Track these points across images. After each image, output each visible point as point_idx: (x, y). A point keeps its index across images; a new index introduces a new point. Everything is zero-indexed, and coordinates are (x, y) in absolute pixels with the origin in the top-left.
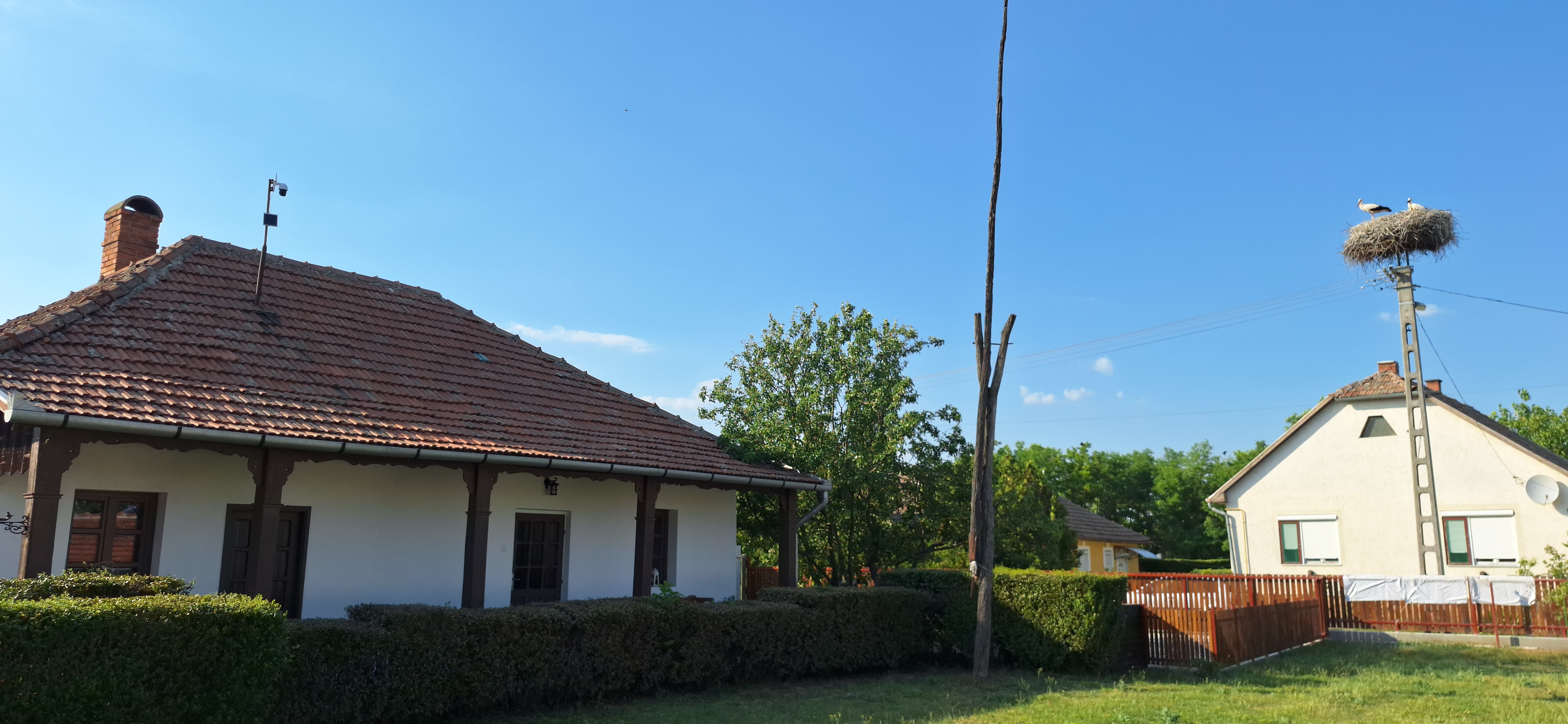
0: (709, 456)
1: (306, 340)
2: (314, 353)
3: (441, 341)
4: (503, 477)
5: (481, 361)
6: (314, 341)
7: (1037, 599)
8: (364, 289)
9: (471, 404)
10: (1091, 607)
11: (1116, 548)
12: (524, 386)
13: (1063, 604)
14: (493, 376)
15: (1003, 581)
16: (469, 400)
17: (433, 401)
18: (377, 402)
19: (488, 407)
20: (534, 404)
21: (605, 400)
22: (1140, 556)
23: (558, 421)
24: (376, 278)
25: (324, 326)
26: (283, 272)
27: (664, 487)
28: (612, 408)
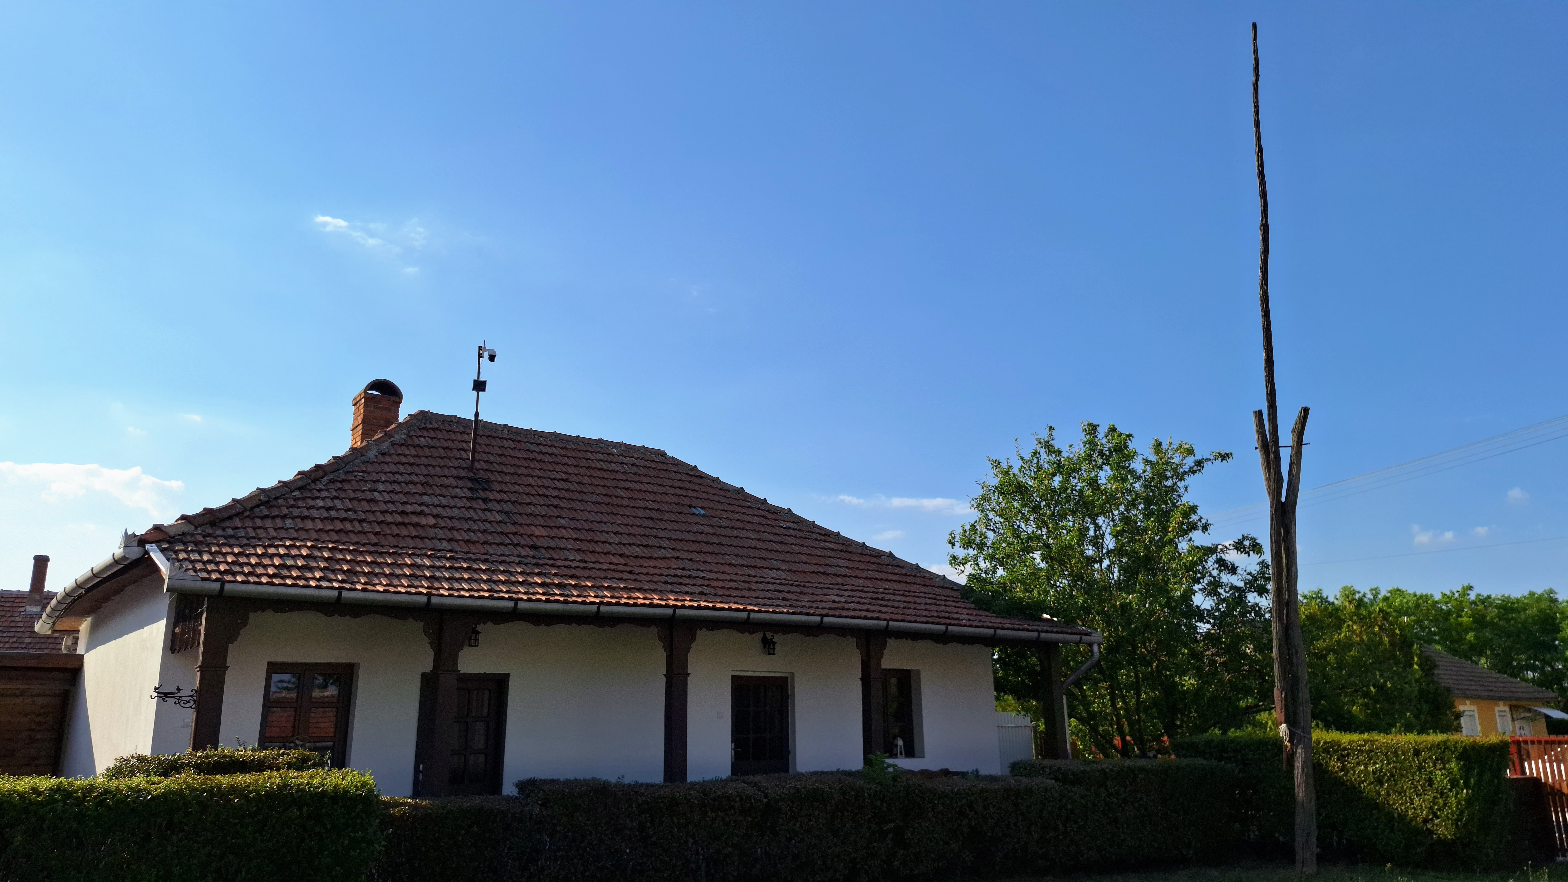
0: (948, 606)
1: (514, 503)
2: (520, 514)
3: (658, 498)
4: (702, 635)
5: (697, 515)
6: (522, 503)
7: (1381, 771)
8: (587, 451)
9: (677, 558)
10: (1458, 782)
11: (1511, 707)
12: (741, 538)
13: (1418, 778)
14: (707, 529)
15: (1329, 748)
16: (676, 554)
17: (636, 557)
18: (575, 560)
19: (696, 561)
20: (748, 557)
21: (832, 549)
22: (1547, 717)
23: (773, 574)
24: (600, 440)
25: (537, 488)
26: (506, 440)
27: (891, 643)
28: (838, 558)
